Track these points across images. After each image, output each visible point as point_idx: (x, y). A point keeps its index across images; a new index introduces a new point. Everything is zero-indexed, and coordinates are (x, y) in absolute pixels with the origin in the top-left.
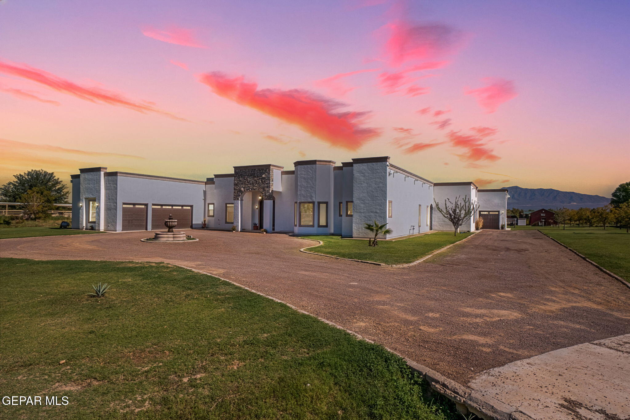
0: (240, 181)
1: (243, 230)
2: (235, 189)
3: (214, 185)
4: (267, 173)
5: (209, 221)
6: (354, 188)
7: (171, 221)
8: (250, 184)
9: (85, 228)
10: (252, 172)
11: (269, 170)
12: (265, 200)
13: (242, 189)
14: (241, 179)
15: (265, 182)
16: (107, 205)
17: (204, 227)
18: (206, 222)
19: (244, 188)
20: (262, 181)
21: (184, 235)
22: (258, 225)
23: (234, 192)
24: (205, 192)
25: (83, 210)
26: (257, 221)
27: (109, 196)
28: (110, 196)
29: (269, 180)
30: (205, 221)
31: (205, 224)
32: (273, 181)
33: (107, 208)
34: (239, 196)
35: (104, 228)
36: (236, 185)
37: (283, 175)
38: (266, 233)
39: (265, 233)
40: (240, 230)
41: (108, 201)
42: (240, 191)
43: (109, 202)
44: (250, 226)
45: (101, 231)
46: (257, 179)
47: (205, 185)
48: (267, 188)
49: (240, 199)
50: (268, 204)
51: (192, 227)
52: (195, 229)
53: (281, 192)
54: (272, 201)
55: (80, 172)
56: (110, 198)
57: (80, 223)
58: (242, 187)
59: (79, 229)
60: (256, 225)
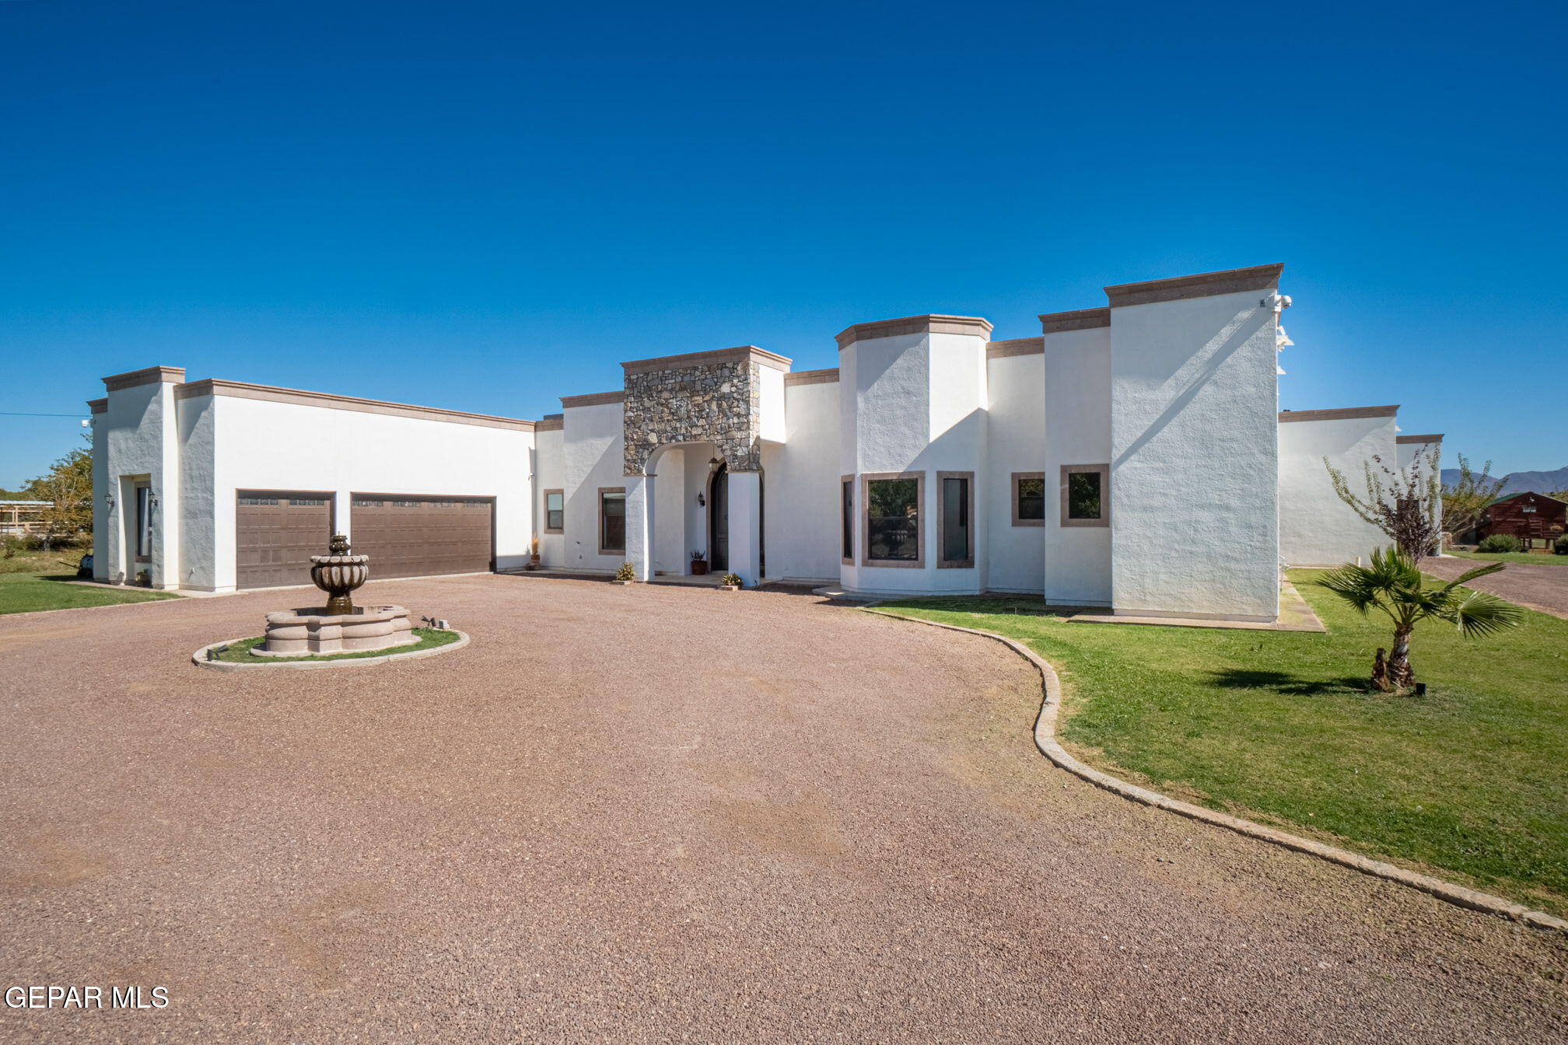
0: (646, 410)
1: (659, 578)
2: (626, 438)
3: (562, 431)
4: (738, 377)
5: (547, 549)
6: (1114, 406)
7: (336, 559)
8: (680, 420)
9: (125, 578)
10: (687, 378)
11: (746, 369)
12: (735, 470)
13: (653, 438)
14: (647, 403)
15: (730, 407)
16: (187, 497)
17: (533, 566)
18: (540, 551)
19: (659, 433)
20: (719, 406)
21: (404, 623)
22: (705, 559)
23: (627, 449)
24: (534, 455)
25: (117, 517)
26: (703, 546)
27: (191, 469)
28: (194, 467)
29: (747, 403)
30: (535, 547)
31: (536, 557)
32: (758, 406)
33: (187, 509)
34: (643, 460)
35: (181, 580)
36: (629, 423)
37: (789, 388)
38: (740, 588)
39: (735, 588)
40: (646, 578)
41: (189, 487)
42: (645, 445)
43: (193, 489)
44: (679, 565)
45: (167, 589)
46: (704, 401)
47: (535, 431)
48: (740, 429)
49: (644, 472)
50: (741, 488)
51: (493, 566)
52: (505, 572)
53: (783, 445)
54: (756, 476)
55: (108, 390)
56: (195, 473)
57: (111, 561)
58: (652, 431)
59: (109, 583)
60: (701, 557)
